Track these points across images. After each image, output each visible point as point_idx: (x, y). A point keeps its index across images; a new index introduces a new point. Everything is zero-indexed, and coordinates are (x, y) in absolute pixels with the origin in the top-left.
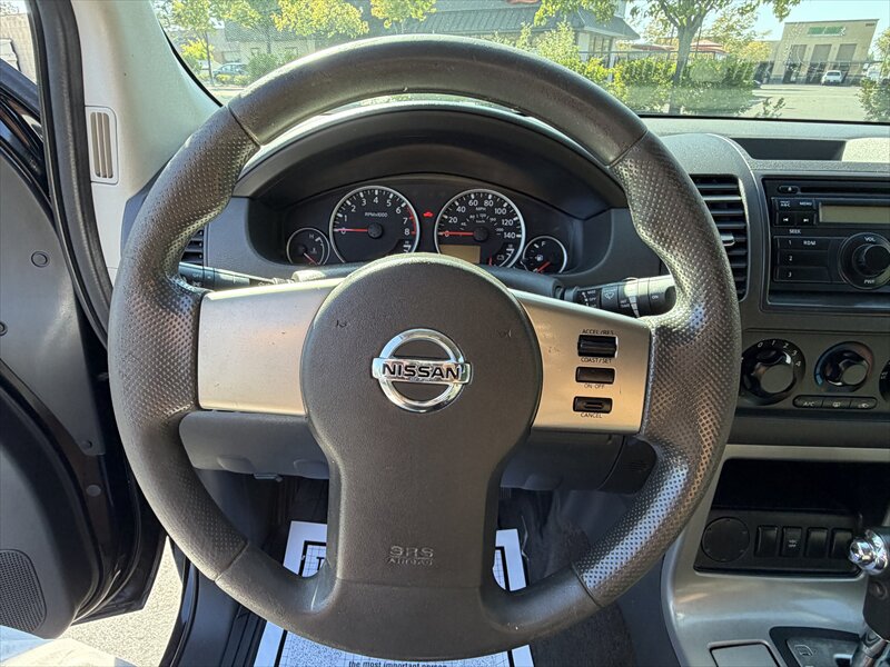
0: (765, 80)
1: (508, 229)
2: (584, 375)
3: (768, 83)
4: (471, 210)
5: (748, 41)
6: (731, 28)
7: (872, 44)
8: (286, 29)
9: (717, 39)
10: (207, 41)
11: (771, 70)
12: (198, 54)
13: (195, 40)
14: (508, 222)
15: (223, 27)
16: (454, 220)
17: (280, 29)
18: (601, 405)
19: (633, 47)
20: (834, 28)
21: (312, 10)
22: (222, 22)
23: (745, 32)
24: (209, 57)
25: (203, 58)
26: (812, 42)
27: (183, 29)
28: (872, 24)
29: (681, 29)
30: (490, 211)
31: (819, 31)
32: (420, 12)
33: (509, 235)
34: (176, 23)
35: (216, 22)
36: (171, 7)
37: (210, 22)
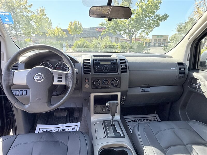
0: (150, 46)
1: (66, 67)
2: (59, 78)
3: (151, 46)
4: (60, 65)
5: (146, 39)
6: (142, 36)
7: (168, 40)
8: (49, 36)
9: (140, 38)
10: (30, 39)
11: (151, 44)
12: (28, 41)
13: (28, 38)
14: (66, 66)
15: (35, 35)
16: (58, 66)
17: (47, 36)
18: (61, 81)
19: (124, 40)
20: (161, 36)
21: (55, 33)
22: (34, 35)
23: (145, 37)
24: (31, 42)
25: (30, 42)
26: (158, 39)
27: (24, 36)
28: (168, 36)
29: (130, 37)
30: (63, 65)
31: (158, 37)
32: (79, 33)
33: (66, 68)
34: (23, 35)
35: (33, 35)
36: (22, 31)
37: (31, 34)
